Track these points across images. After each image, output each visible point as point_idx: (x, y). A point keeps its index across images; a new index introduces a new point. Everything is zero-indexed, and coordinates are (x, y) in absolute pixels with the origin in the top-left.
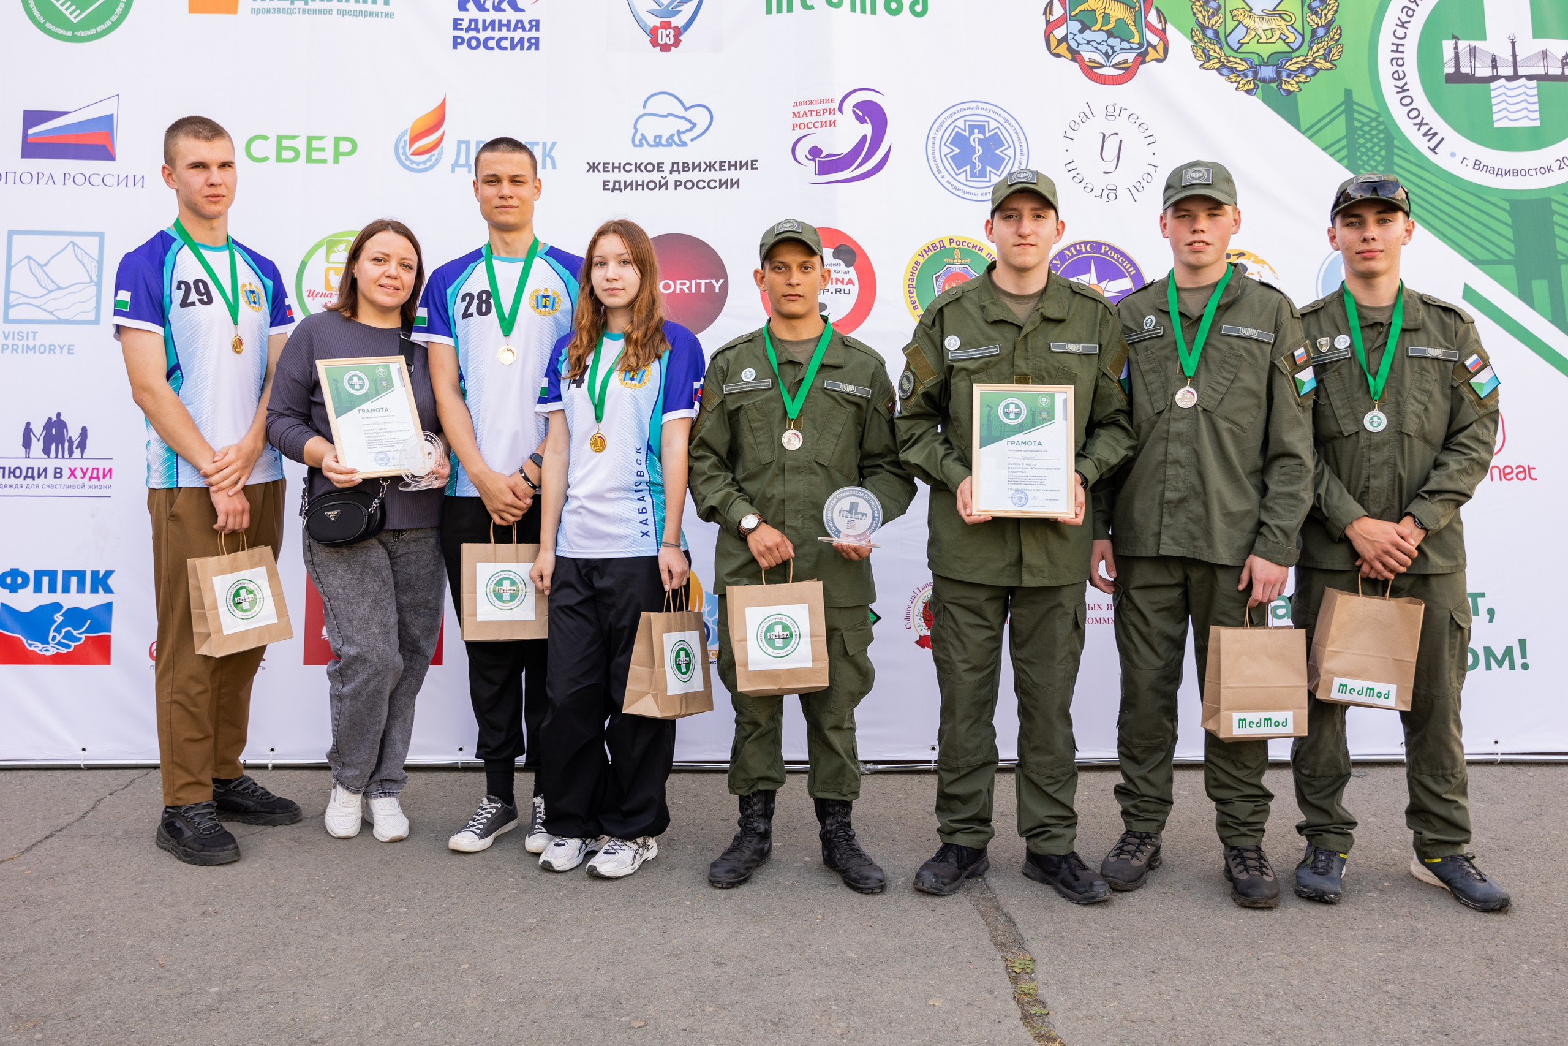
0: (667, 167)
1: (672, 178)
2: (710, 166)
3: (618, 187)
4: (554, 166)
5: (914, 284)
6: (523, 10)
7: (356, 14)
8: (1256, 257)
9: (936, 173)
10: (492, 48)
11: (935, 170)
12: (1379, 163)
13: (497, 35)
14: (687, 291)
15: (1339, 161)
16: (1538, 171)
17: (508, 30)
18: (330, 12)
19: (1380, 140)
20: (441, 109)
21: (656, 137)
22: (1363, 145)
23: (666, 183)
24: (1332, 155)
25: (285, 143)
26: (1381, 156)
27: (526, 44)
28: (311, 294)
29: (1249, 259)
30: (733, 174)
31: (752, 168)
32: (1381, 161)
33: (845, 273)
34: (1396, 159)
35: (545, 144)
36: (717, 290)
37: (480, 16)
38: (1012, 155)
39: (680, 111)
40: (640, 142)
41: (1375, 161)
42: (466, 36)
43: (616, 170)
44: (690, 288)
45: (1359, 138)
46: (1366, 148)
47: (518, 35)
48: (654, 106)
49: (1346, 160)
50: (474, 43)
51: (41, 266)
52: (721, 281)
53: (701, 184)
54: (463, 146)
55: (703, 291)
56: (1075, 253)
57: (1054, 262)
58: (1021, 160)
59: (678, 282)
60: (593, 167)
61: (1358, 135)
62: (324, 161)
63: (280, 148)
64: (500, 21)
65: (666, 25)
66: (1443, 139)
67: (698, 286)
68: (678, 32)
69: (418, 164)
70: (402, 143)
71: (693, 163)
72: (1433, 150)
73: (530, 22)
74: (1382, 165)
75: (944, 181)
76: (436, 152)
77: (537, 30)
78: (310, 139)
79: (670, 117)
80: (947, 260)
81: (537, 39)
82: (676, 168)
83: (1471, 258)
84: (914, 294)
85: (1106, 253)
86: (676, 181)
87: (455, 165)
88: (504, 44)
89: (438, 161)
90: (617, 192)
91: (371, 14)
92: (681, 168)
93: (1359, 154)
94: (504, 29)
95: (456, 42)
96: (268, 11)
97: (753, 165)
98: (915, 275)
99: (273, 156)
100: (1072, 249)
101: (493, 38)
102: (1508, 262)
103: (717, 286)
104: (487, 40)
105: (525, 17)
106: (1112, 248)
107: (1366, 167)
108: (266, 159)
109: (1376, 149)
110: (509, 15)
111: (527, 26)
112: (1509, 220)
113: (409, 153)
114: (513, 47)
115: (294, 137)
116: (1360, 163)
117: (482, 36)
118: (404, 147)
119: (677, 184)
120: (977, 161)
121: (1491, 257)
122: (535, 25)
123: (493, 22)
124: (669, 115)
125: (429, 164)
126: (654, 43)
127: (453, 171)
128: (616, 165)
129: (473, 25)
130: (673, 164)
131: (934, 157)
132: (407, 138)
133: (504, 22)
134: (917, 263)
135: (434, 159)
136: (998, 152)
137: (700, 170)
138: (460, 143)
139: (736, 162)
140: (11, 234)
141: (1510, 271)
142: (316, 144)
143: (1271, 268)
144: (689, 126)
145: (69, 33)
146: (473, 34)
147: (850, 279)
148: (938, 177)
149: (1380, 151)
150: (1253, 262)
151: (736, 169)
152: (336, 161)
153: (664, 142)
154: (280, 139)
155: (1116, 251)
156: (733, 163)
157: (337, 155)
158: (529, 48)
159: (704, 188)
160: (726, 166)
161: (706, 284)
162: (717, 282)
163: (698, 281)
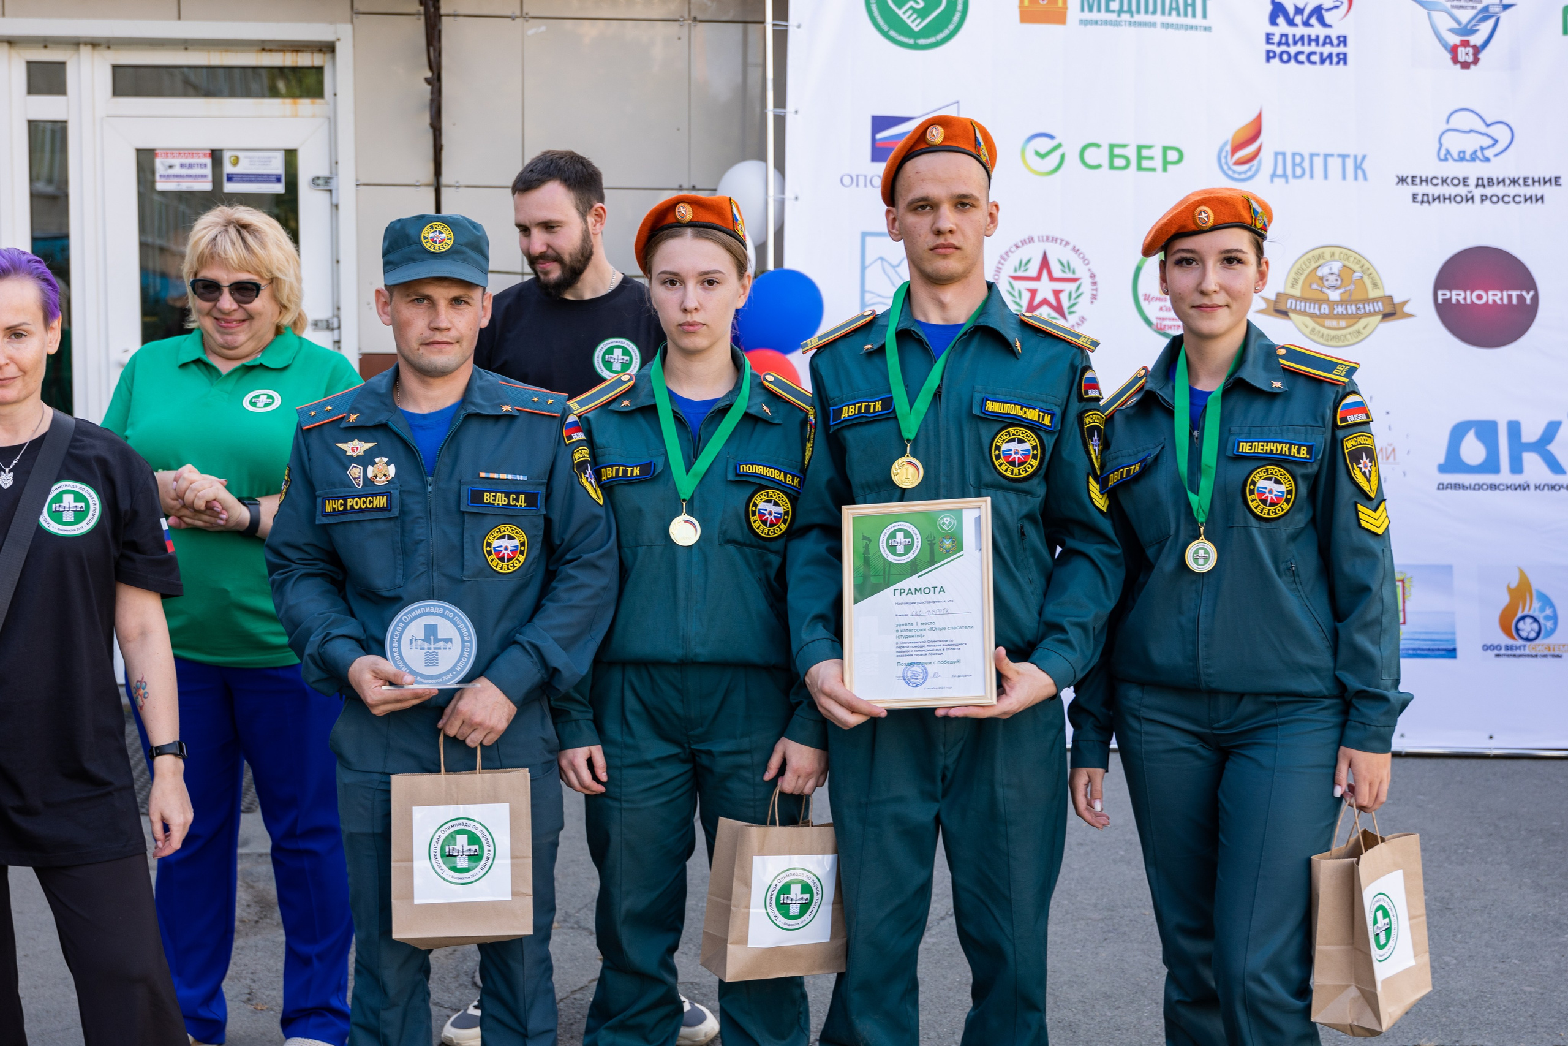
0: (1472, 182)
1: (1478, 193)
2: (1514, 182)
3: (1426, 200)
4: (1365, 178)
6: (1330, 26)
7: (1179, 27)
10: (1302, 63)
13: (1307, 49)
14: (1499, 302)
17: (1318, 44)
18: (1154, 25)
20: (1258, 119)
21: (1460, 152)
23: (1472, 198)
25: (1117, 151)
27: (1335, 59)
28: (1147, 298)
30: (1537, 190)
31: (1556, 184)
35: (1356, 157)
36: (1528, 301)
37: (1290, 31)
39: (1483, 129)
40: (1446, 156)
42: (1278, 50)
43: (1424, 183)
44: (1502, 299)
47: (1327, 50)
48: (1459, 121)
50: (1285, 57)
51: (894, 267)
52: (1532, 293)
53: (1506, 199)
54: (1280, 158)
55: (1515, 301)
59: (1490, 293)
60: (1402, 180)
62: (1153, 170)
63: (1112, 156)
64: (1309, 36)
65: (1465, 44)
67: (1510, 297)
68: (1477, 50)
69: (1240, 173)
70: (1224, 154)
71: (1498, 179)
73: (1338, 38)
76: (1255, 162)
77: (1345, 45)
78: (1140, 148)
79: (1473, 134)
81: (1345, 54)
82: (1480, 183)
86: (1482, 196)
87: (1274, 175)
88: (1314, 58)
89: (1257, 171)
90: (1426, 205)
91: (1192, 27)
92: (1486, 182)
94: (1313, 44)
95: (1269, 56)
96: (1096, 22)
97: (1556, 181)
99: (1105, 162)
101: (1302, 53)
103: (1528, 297)
104: (1298, 54)
105: (1334, 33)
108: (1099, 166)
110: (1317, 30)
111: (1335, 42)
113: (1231, 162)
114: (1322, 61)
115: (1124, 146)
117: (1293, 50)
118: (1226, 157)
119: (1483, 198)
122: (1343, 40)
123: (1302, 37)
124: (1471, 131)
125: (1249, 174)
126: (1455, 60)
127: (1272, 181)
128: (1424, 178)
129: (1284, 40)
130: (1478, 179)
132: (1228, 148)
133: (1313, 37)
135: (1254, 169)
137: (1504, 185)
138: (1277, 154)
139: (1540, 178)
140: (864, 235)
142: (1145, 152)
144: (1491, 142)
145: (911, 41)
146: (1284, 48)
151: (1540, 185)
152: (1165, 169)
153: (1468, 157)
154: (1112, 147)
156: (1536, 179)
157: (1166, 163)
158: (1338, 63)
159: (1509, 202)
160: (1530, 181)
161: (1518, 295)
162: (1528, 293)
163: (1510, 292)
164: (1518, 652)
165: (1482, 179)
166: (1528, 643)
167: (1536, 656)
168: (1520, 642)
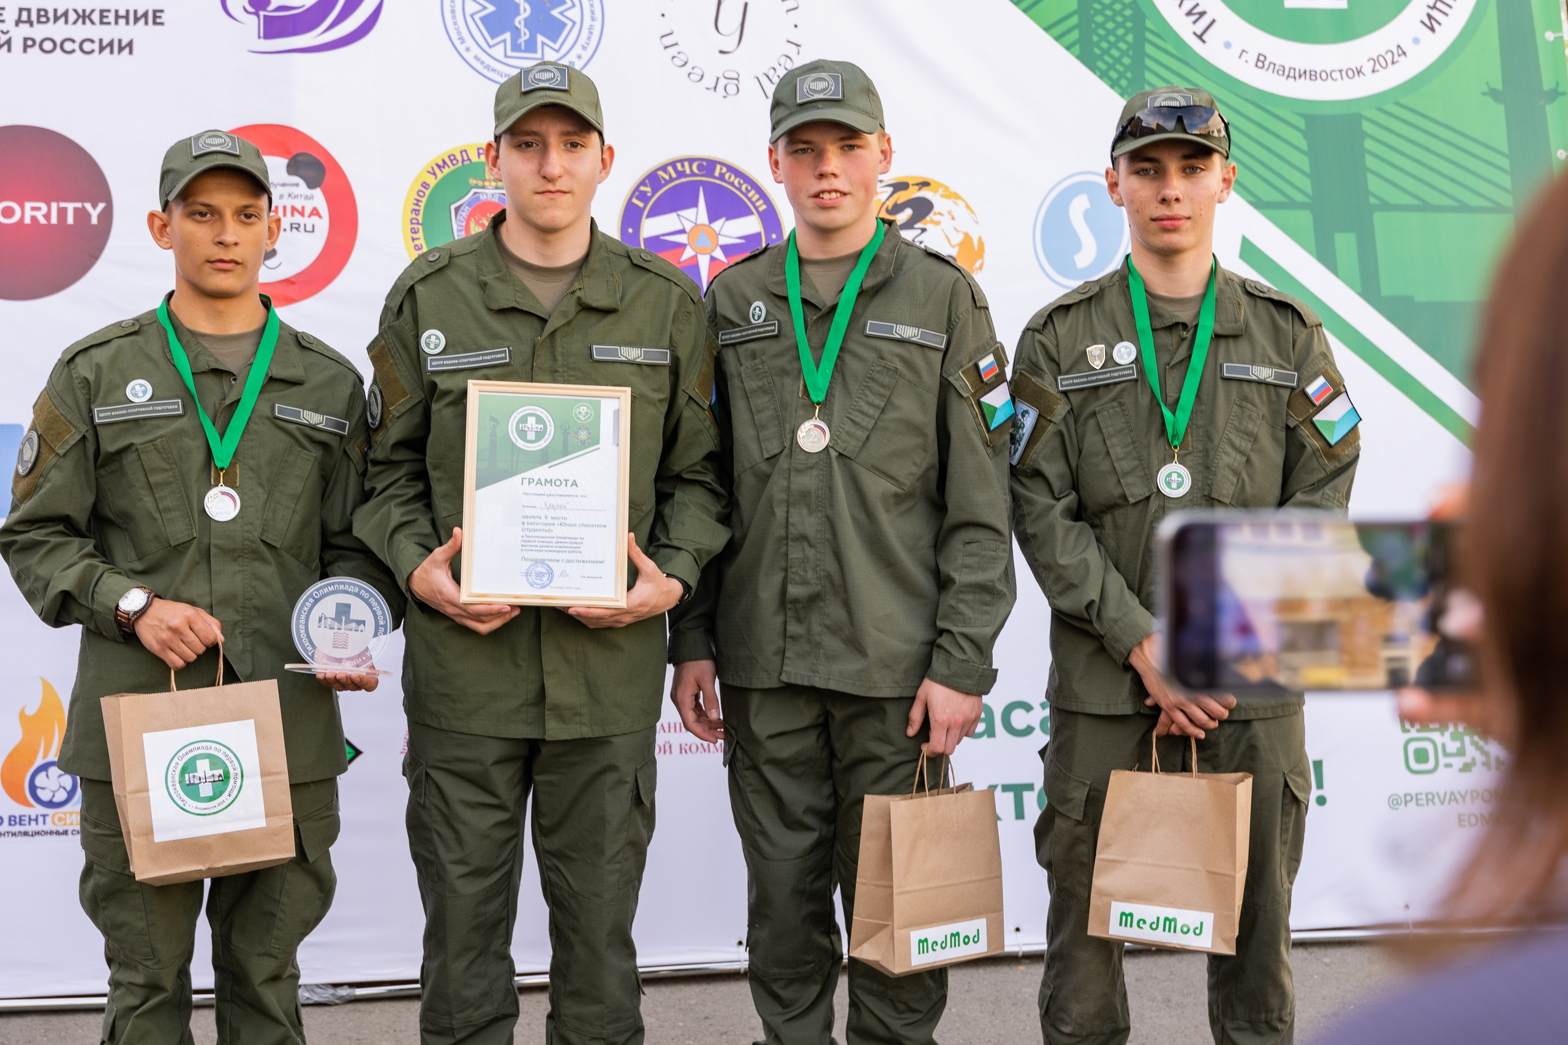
0: (10, 15)
1: (18, 34)
2: (84, 17)
5: (420, 218)
8: (946, 188)
9: (457, 43)
11: (455, 37)
12: (1124, 53)
14: (43, 221)
15: (1068, 48)
16: (1344, 73)
19: (1126, 19)
22: (1101, 25)
23: (8, 42)
24: (1057, 38)
26: (1126, 42)
29: (936, 191)
30: (122, 32)
31: (155, 23)
32: (1128, 50)
33: (307, 198)
34: (1149, 49)
36: (94, 221)
38: (578, 20)
41: (1118, 49)
44: (47, 216)
45: (1095, 15)
46: (1106, 29)
49: (1077, 48)
52: (101, 206)
53: (68, 46)
55: (70, 220)
56: (674, 175)
57: (642, 188)
58: (591, 28)
59: (28, 205)
61: (1095, 9)
66: (1214, 21)
67: (62, 213)
71: (55, 11)
72: (1200, 37)
74: (1129, 56)
75: (469, 57)
80: (473, 182)
82: (25, 17)
83: (1252, 199)
84: (420, 235)
85: (722, 177)
86: (26, 39)
92: (34, 17)
93: (1095, 38)
97: (155, 17)
98: (422, 204)
100: (670, 169)
102: (1302, 206)
103: (94, 214)
106: (731, 169)
107: (1106, 58)
109: (1120, 32)
112: (1303, 144)
116: (1097, 51)
119: (28, 44)
120: (522, 27)
121: (1280, 198)
130: (21, 10)
131: (454, 17)
134: (425, 185)
136: (555, 13)
137: (66, 22)
139: (128, 12)
141: (1305, 218)
143: (968, 206)
147: (315, 209)
148: (461, 48)
149: (1126, 34)
150: (942, 196)
151: (127, 23)
155: (738, 173)
156: (122, 13)
159: (73, 51)
160: (111, 17)
161: (75, 209)
162: (94, 207)
163: (62, 205)
164: (33, 827)
165: (29, 10)
166: (50, 811)
167: (66, 833)
168: (39, 810)
